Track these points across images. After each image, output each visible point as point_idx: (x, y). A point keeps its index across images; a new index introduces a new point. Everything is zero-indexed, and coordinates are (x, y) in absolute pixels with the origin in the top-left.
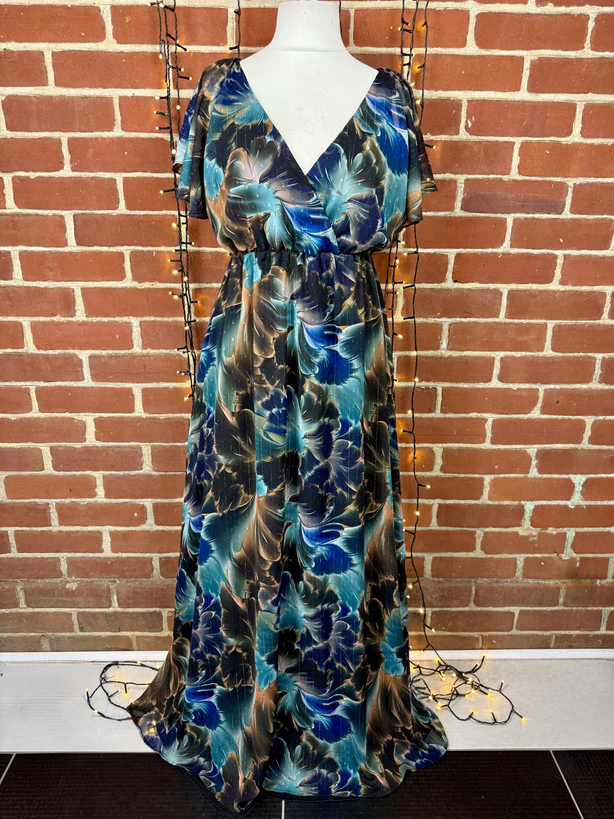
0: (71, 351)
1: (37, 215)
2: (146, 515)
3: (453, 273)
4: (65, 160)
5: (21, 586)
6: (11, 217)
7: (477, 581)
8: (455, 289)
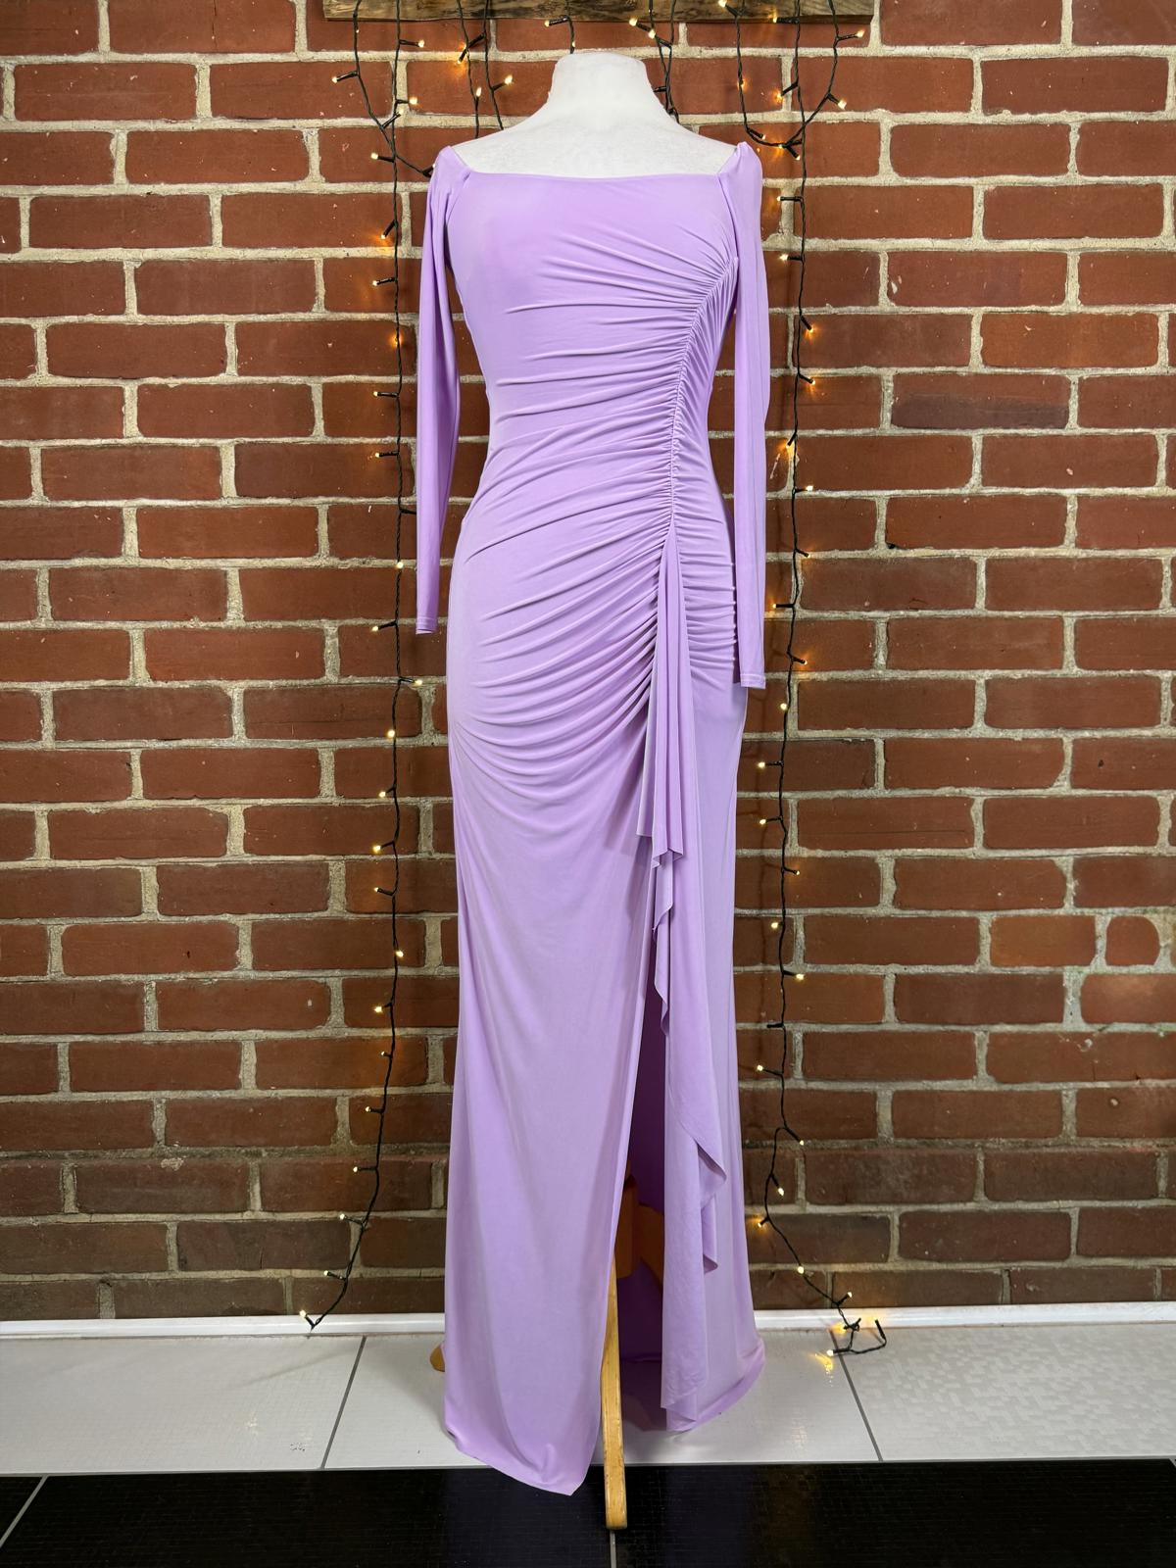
0: (214, 682)
1: (174, 446)
2: (330, 1005)
3: (887, 531)
4: (229, 358)
5: (71, 1165)
6: (129, 451)
7: (988, 1145)
8: (892, 559)
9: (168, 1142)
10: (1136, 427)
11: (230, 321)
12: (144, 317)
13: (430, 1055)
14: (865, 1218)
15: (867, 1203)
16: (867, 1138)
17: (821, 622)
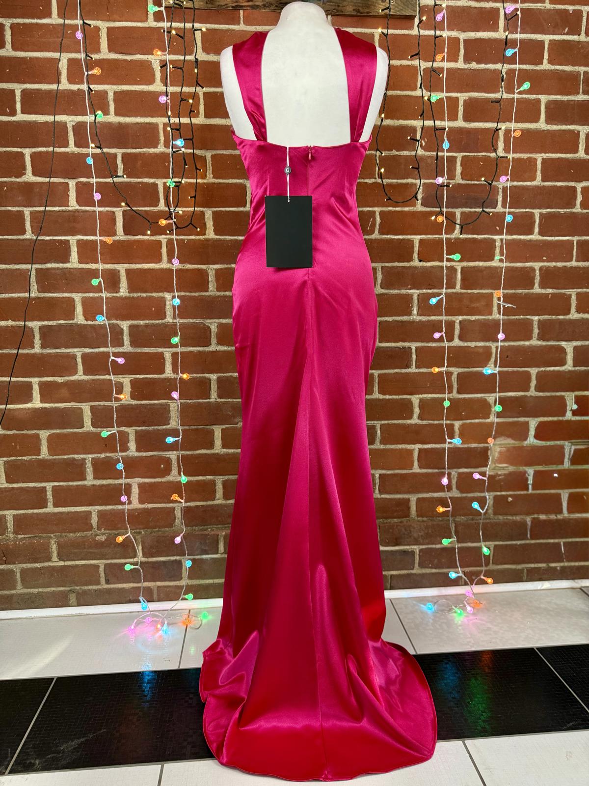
0: (116, 322)
2: (171, 467)
3: (418, 254)
4: (119, 169)
5: (55, 540)
6: (72, 213)
7: (456, 519)
8: (420, 266)
9: (99, 528)
10: (526, 208)
11: (119, 152)
12: (78, 149)
13: (217, 488)
14: (405, 551)
15: (405, 545)
16: (406, 517)
17: (389, 295)
